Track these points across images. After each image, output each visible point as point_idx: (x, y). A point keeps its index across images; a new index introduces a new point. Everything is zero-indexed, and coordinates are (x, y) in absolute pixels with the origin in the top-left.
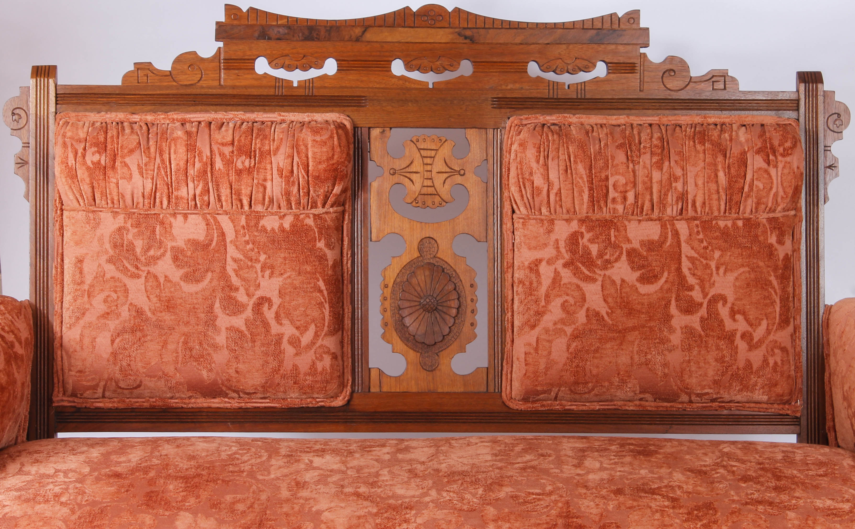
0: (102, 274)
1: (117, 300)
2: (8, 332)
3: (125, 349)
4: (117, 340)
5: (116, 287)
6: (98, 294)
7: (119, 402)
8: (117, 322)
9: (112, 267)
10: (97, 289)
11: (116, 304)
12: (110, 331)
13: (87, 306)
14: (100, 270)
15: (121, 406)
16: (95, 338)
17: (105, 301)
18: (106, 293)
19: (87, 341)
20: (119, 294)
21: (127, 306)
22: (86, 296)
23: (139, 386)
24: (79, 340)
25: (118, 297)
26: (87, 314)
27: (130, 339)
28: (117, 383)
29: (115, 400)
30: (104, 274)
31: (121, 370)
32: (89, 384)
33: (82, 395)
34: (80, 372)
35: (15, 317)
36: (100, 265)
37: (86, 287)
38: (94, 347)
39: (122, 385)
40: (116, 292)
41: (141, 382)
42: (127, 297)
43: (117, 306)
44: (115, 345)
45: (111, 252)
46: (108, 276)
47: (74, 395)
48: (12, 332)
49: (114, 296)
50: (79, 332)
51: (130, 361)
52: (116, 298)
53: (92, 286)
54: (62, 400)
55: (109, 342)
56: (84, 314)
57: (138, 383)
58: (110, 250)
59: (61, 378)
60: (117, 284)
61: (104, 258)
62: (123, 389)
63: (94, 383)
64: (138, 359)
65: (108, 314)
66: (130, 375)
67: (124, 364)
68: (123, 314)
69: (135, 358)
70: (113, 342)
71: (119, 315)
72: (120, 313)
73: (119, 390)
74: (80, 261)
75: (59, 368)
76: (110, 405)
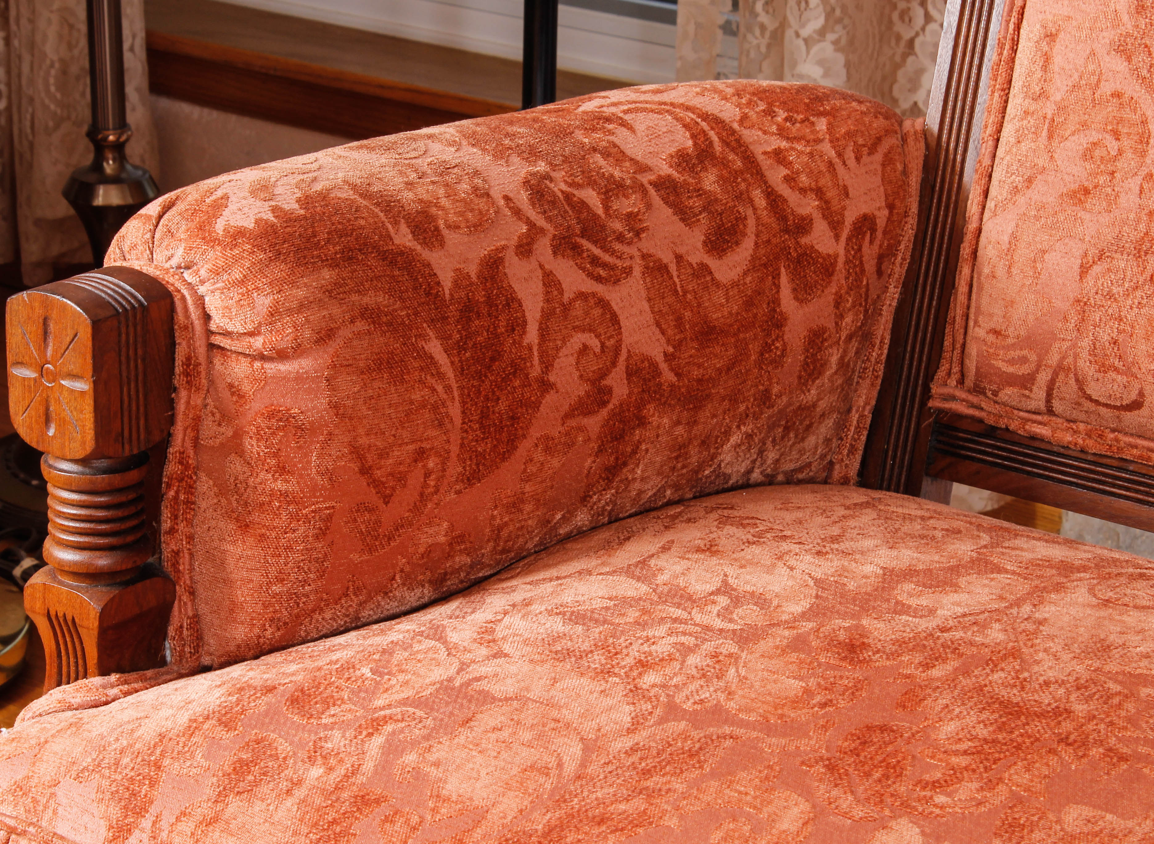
0: (1094, 79)
1: (1115, 159)
2: (803, 191)
3: (1110, 296)
4: (1097, 269)
5: (1120, 121)
6: (1073, 134)
7: (1089, 435)
8: (1105, 219)
9: (1119, 65)
10: (1074, 119)
11: (1111, 168)
12: (1082, 240)
13: (1041, 163)
14: (1091, 67)
15: (1093, 446)
16: (1044, 252)
17: (1087, 155)
18: (1095, 136)
19: (1022, 254)
20: (1126, 142)
21: (1138, 180)
22: (1045, 133)
23: (1136, 405)
24: (1006, 246)
25: (1120, 152)
26: (1038, 184)
27: (1129, 273)
28: (1080, 383)
29: (1082, 426)
30: (1099, 81)
31: (1093, 352)
32: (1011, 369)
33: (995, 393)
34: (997, 333)
35: (850, 155)
36: (1093, 53)
37: (1050, 110)
38: (1037, 275)
39: (1094, 390)
40: (1117, 135)
41: (1141, 394)
42: (1143, 154)
43: (1113, 173)
44: (1090, 280)
45: (1128, 23)
46: (1107, 88)
47: (978, 390)
48: (819, 192)
49: (1113, 146)
50: (1010, 228)
51: (1119, 332)
52: (1113, 153)
53: (1061, 108)
54: (953, 398)
55: (1076, 268)
56: (1030, 181)
57: (1133, 396)
58: (1125, 18)
59: (960, 338)
60: (1127, 114)
61: (1109, 36)
62: (1097, 402)
63: (1024, 370)
64: (1139, 332)
65: (1086, 191)
66: (1116, 370)
67: (1105, 338)
68: (1123, 200)
69: (1133, 327)
70: (1084, 270)
71: (1112, 201)
72: (1117, 196)
73: (1088, 405)
74: (1051, 37)
75: (959, 312)
76: (1068, 438)
